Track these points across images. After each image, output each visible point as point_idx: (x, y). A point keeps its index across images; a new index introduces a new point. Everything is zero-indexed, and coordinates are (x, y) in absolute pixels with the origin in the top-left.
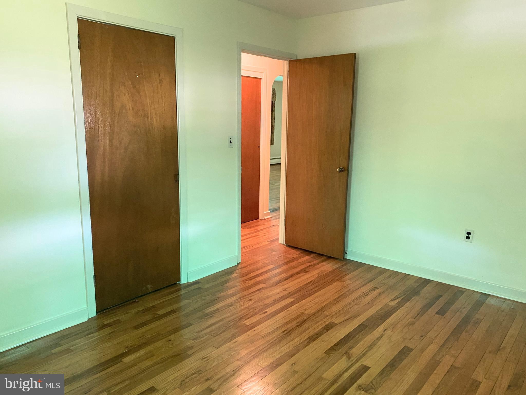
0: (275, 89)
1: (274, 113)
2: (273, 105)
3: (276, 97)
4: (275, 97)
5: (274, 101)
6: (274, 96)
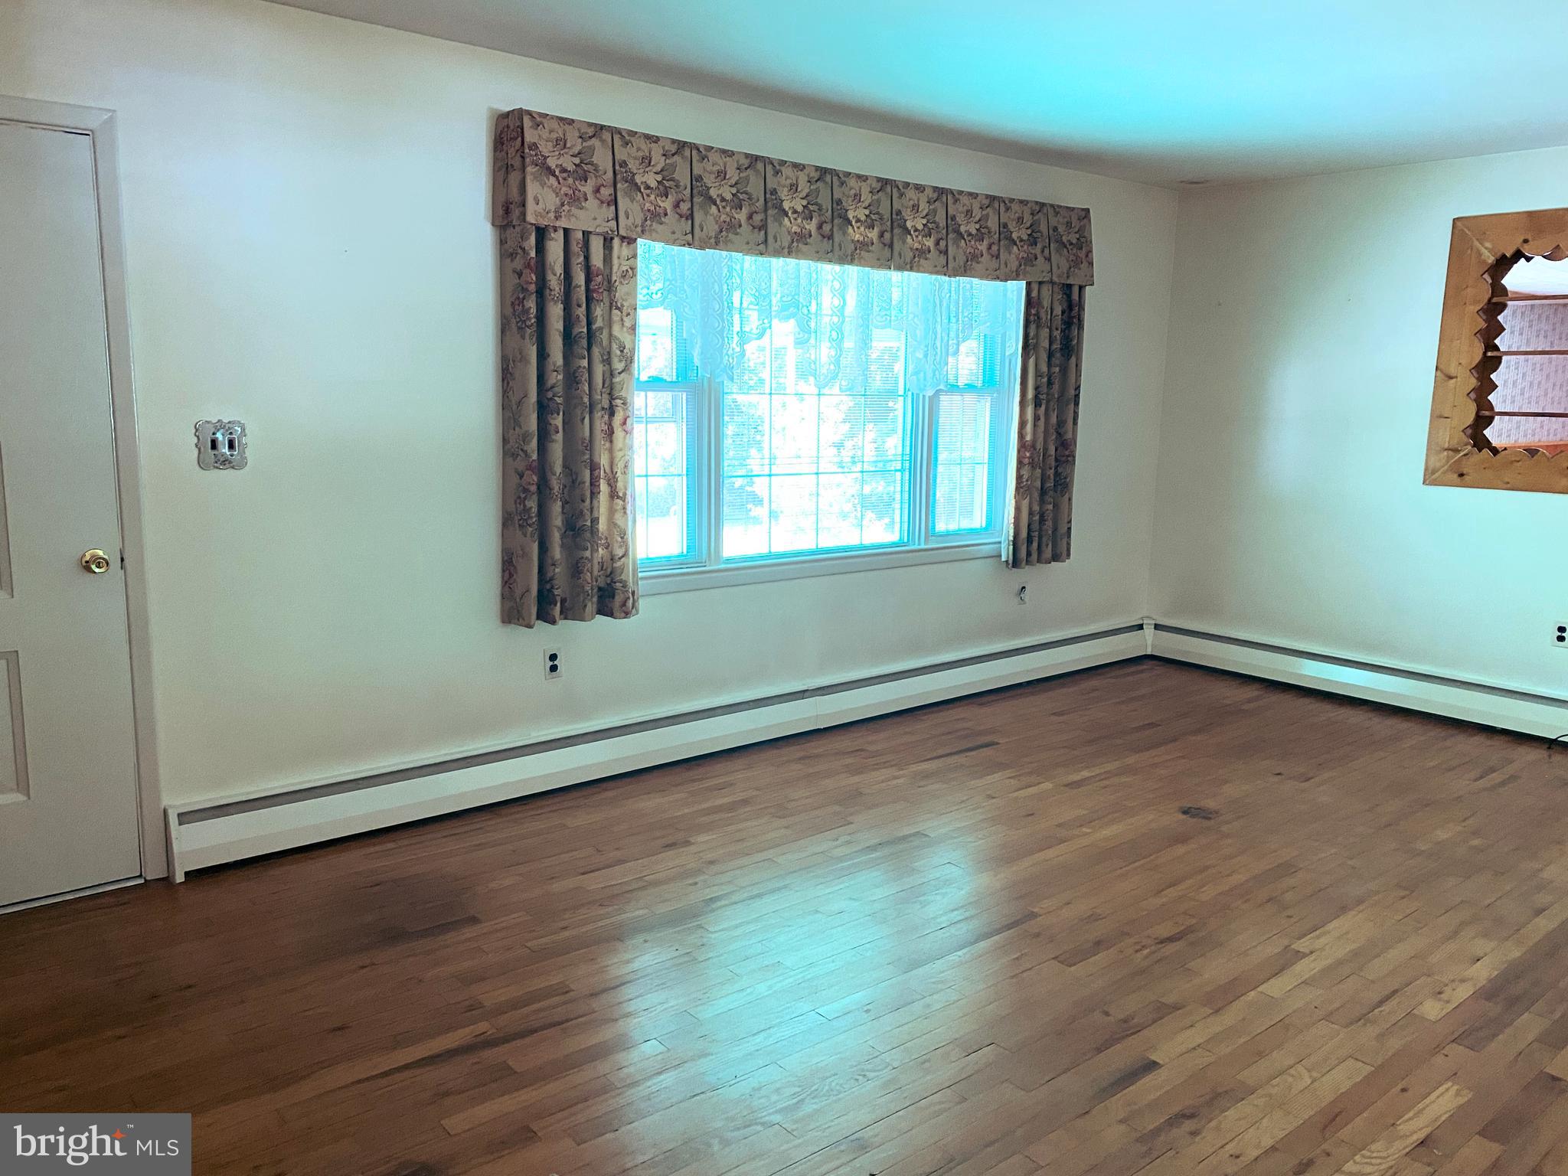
0: (1087, 211)
1: (1078, 366)
2: (1075, 312)
3: (1091, 264)
4: (1085, 263)
5: (1081, 288)
6: (1082, 254)
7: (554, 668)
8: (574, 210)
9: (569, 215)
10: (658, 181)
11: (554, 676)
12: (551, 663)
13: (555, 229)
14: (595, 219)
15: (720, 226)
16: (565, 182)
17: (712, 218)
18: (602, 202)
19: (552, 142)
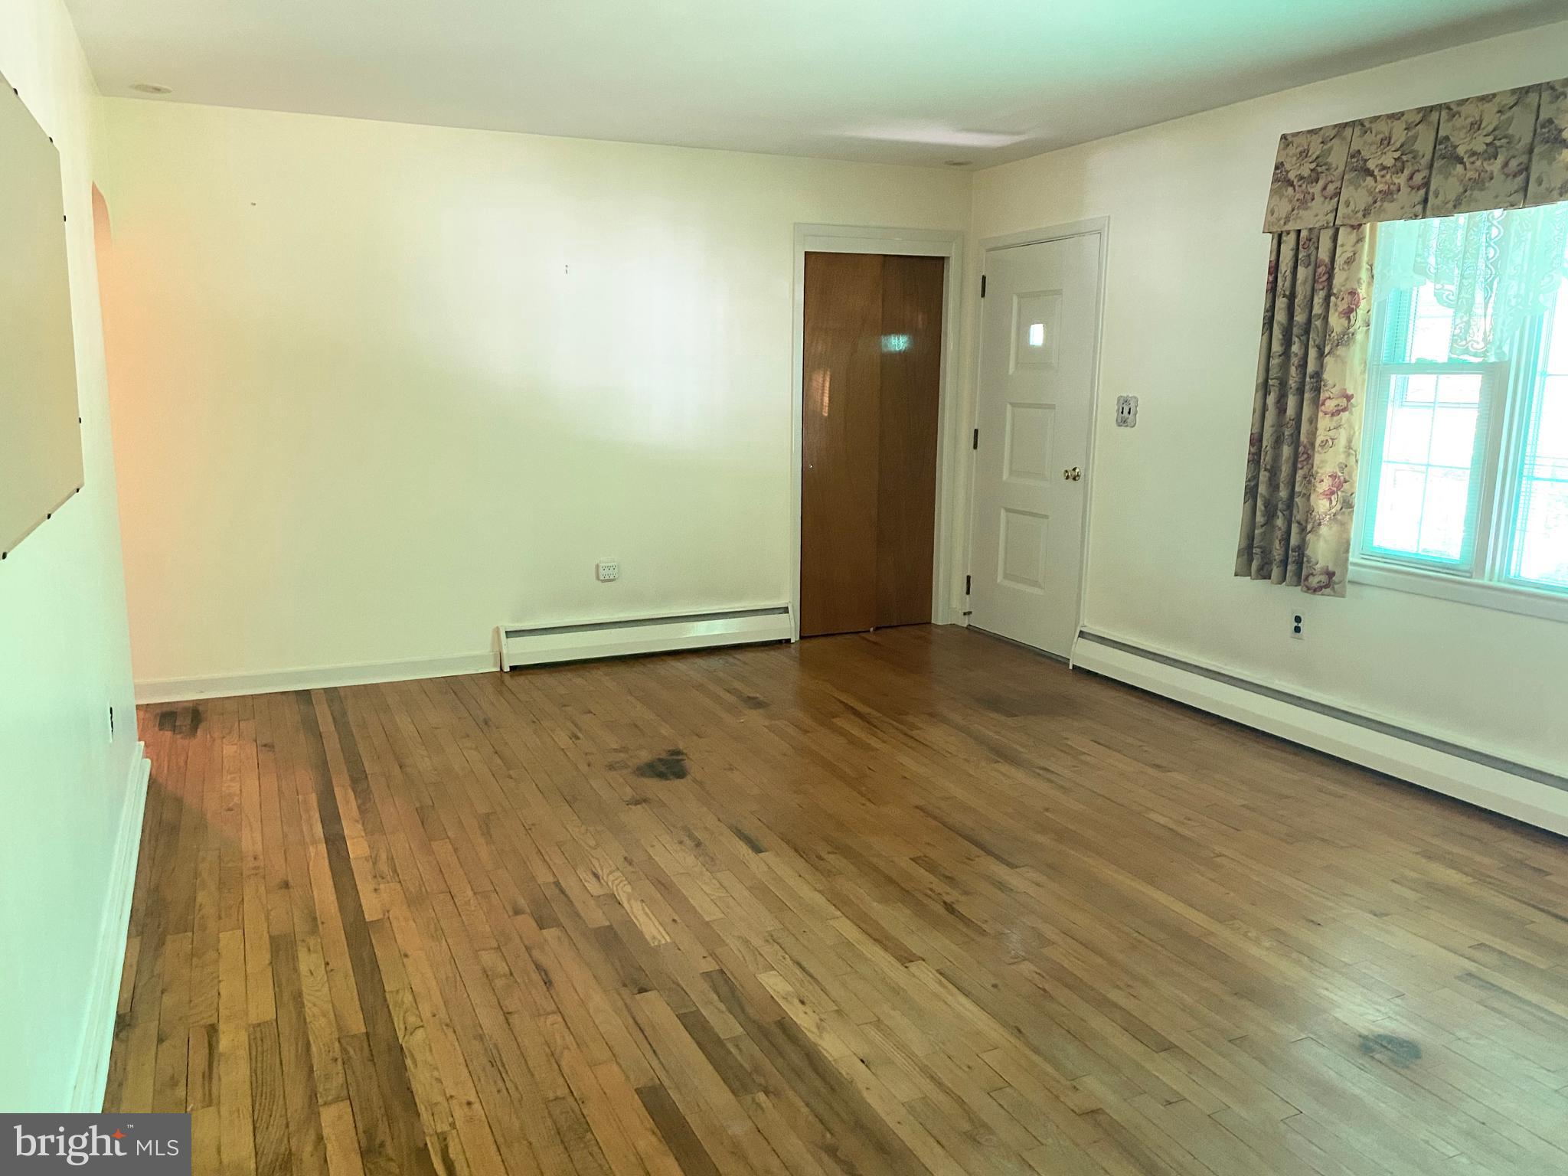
7: (1297, 630)
8: (1301, 212)
9: (1298, 217)
10: (1395, 159)
11: (1297, 636)
12: (1296, 624)
13: (1288, 233)
14: (1317, 215)
15: (1464, 186)
16: (1300, 188)
17: (1455, 179)
18: (1326, 198)
19: (1296, 156)
